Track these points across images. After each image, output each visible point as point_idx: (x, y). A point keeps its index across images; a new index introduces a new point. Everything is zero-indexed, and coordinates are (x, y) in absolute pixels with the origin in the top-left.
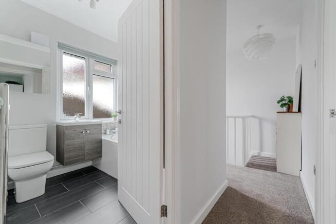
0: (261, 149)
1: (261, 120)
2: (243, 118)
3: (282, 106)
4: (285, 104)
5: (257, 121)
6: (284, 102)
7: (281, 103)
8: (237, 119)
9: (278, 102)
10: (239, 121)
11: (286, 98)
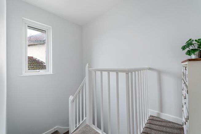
0: (161, 109)
1: (160, 73)
2: (127, 72)
3: (189, 53)
4: (194, 51)
5: (155, 74)
6: (191, 48)
7: (187, 49)
8: (119, 73)
9: (184, 48)
10: (122, 76)
11: (194, 42)
